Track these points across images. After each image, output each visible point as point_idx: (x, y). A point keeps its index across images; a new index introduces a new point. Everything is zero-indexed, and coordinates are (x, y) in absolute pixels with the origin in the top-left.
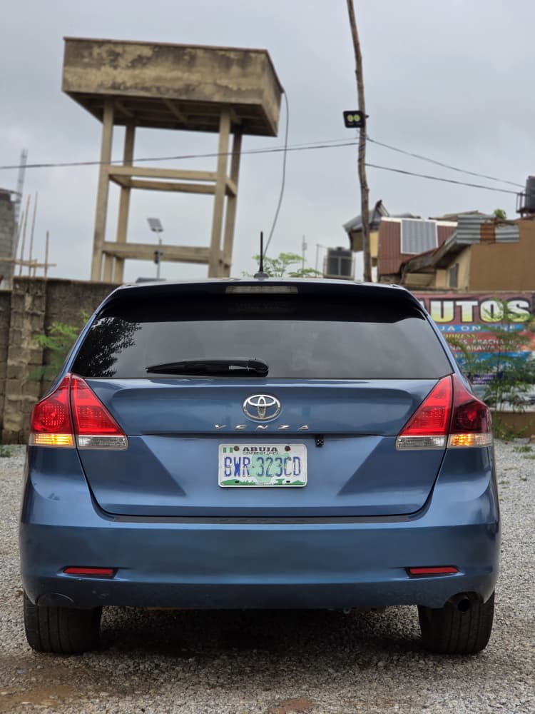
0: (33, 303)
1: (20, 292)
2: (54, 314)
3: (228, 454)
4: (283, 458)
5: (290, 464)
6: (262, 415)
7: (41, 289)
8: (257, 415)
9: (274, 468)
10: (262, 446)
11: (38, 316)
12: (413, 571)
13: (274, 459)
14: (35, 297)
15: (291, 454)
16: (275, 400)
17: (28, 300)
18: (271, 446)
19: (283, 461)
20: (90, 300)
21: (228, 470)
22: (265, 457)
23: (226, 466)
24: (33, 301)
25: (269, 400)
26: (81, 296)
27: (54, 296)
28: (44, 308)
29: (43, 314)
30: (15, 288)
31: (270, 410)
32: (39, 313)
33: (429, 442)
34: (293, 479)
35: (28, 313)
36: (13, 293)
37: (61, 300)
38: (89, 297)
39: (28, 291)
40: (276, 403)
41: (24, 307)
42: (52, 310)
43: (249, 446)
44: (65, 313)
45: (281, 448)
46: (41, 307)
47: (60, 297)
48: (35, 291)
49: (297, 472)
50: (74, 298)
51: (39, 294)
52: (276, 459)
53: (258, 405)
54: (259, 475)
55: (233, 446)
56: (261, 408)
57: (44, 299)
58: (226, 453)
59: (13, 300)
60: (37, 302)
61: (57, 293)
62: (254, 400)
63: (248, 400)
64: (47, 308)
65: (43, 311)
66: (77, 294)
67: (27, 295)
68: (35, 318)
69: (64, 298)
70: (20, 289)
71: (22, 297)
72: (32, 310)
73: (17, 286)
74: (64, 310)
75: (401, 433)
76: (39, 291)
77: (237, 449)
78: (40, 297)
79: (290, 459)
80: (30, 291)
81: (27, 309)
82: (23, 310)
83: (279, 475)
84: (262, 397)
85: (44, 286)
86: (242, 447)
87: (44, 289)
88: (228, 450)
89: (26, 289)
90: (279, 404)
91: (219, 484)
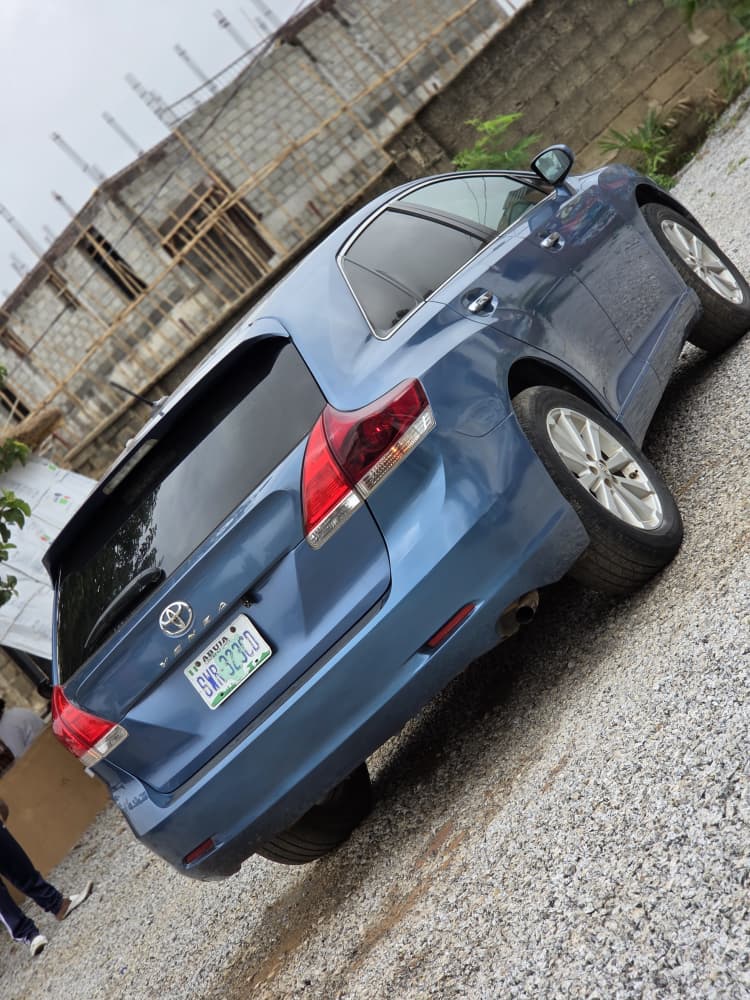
0: (424, 154)
1: (401, 155)
2: (453, 142)
3: (197, 674)
4: (237, 642)
5: (245, 642)
6: (182, 626)
7: (416, 133)
8: (178, 629)
9: (238, 657)
10: (213, 644)
11: (440, 160)
12: (432, 643)
13: (230, 648)
14: (419, 146)
15: (239, 632)
16: (179, 604)
17: (415, 154)
18: (220, 638)
19: (238, 645)
20: (472, 94)
21: (207, 689)
22: (222, 653)
23: (203, 687)
24: (421, 151)
25: (174, 609)
26: (459, 99)
27: (436, 125)
28: (437, 147)
29: (442, 153)
30: (393, 156)
31: (183, 614)
32: (438, 157)
33: (343, 510)
34: (258, 655)
35: (428, 168)
36: (396, 162)
37: (445, 122)
38: (468, 92)
39: (407, 147)
40: (182, 606)
41: (419, 166)
42: (449, 139)
43: (205, 653)
44: (462, 130)
45: (227, 633)
46: (434, 149)
47: (442, 120)
48: (413, 140)
49: (256, 647)
50: (456, 107)
51: (420, 138)
52: (226, 653)
53: (171, 620)
54: (232, 674)
55: (193, 664)
56: (176, 620)
57: (429, 139)
58: (193, 674)
59: (403, 170)
60: (426, 148)
61: (436, 120)
62: (165, 619)
63: (161, 622)
64: (440, 144)
65: (439, 152)
66: (455, 101)
67: (409, 151)
68: (440, 165)
69: (447, 117)
70: (399, 153)
71: (408, 158)
72: (429, 160)
73: (393, 152)
74: (459, 129)
75: (306, 532)
76: (417, 137)
77: (198, 664)
78: (423, 141)
79: (241, 638)
80: (409, 144)
81: (423, 166)
82: (421, 168)
83: (246, 661)
84: (167, 610)
85: (416, 127)
86: (200, 659)
87: (420, 129)
88: (193, 671)
89: (403, 147)
90: (185, 605)
91: (211, 708)
